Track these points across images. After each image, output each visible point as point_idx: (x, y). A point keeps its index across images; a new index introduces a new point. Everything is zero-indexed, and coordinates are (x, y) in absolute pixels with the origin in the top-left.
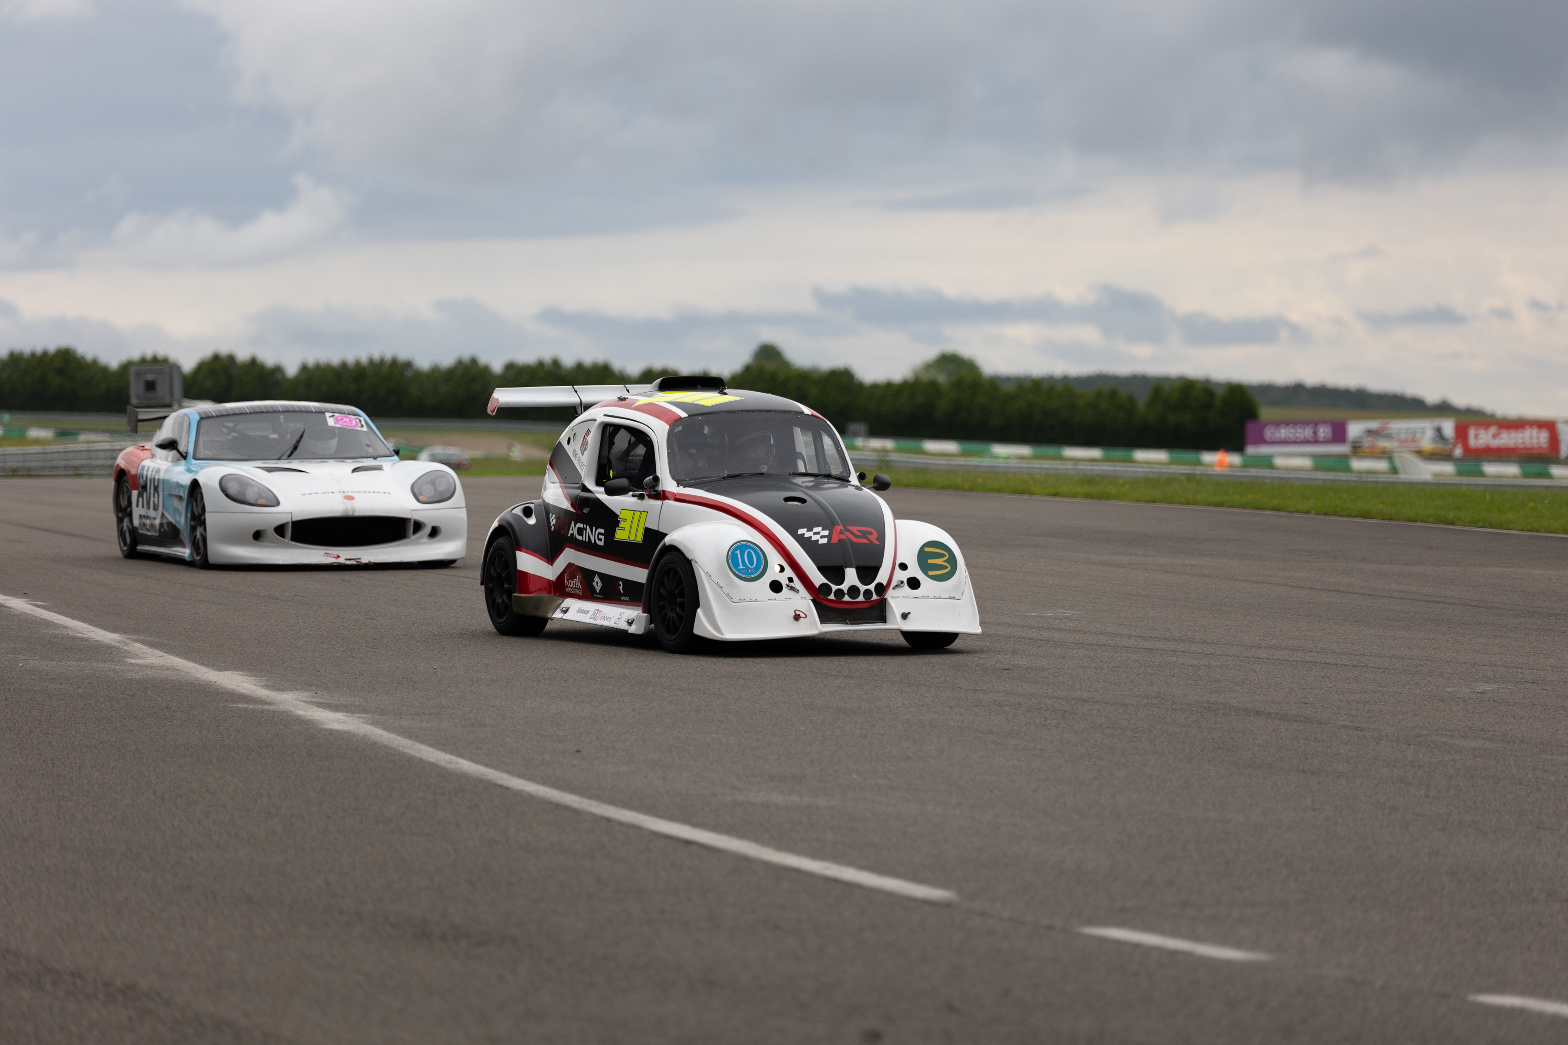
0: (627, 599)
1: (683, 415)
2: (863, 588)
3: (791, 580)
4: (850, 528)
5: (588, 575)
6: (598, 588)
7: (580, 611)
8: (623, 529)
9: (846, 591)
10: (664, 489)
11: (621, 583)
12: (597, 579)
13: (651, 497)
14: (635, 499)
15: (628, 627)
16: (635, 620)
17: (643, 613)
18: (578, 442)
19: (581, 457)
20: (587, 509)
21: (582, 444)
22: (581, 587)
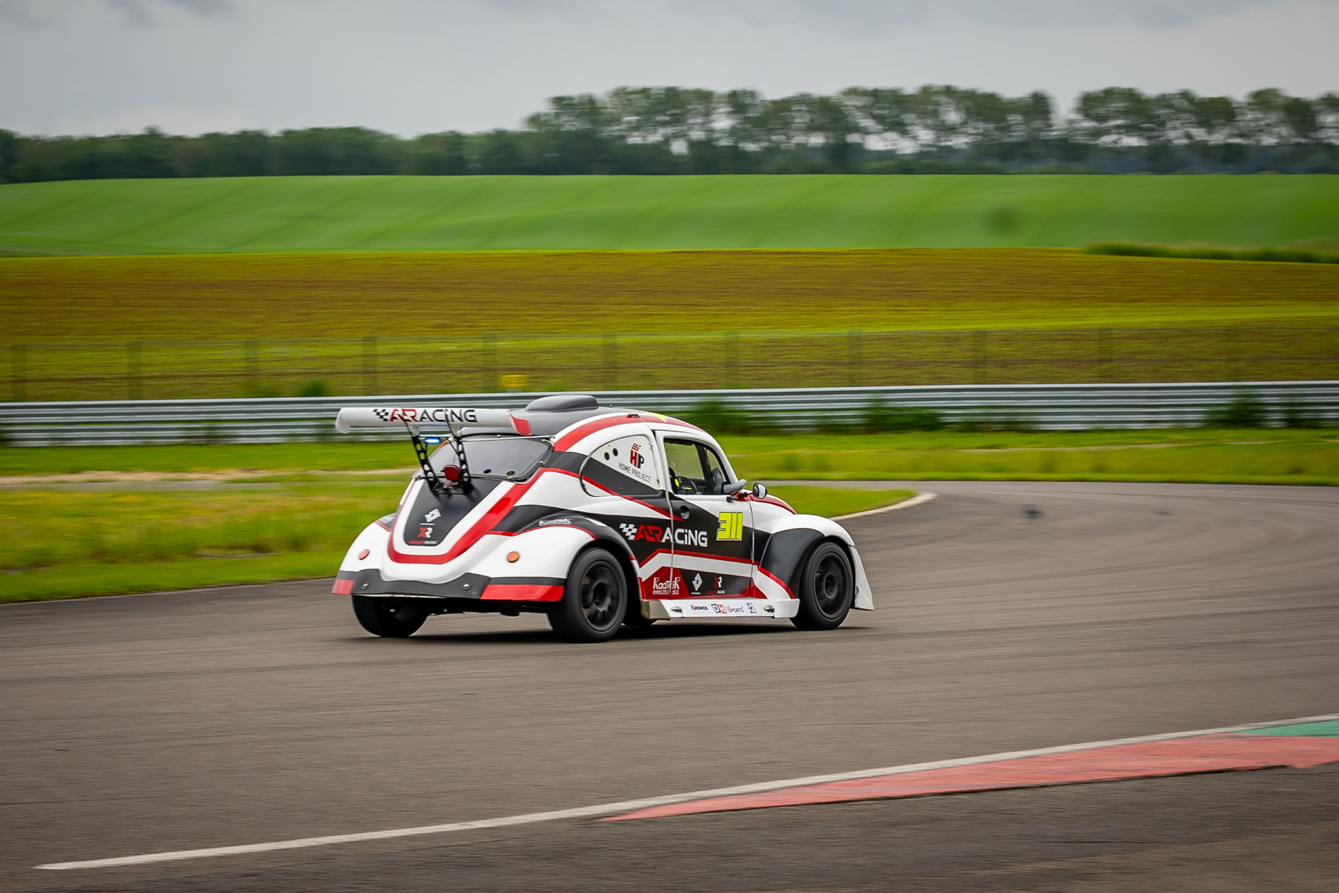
0: (723, 592)
5: (686, 576)
6: (697, 587)
8: (723, 530)
11: (720, 578)
12: (698, 577)
15: (771, 614)
16: (775, 607)
17: (790, 599)
18: (624, 456)
19: (638, 470)
20: (686, 516)
21: (632, 458)
22: (678, 588)
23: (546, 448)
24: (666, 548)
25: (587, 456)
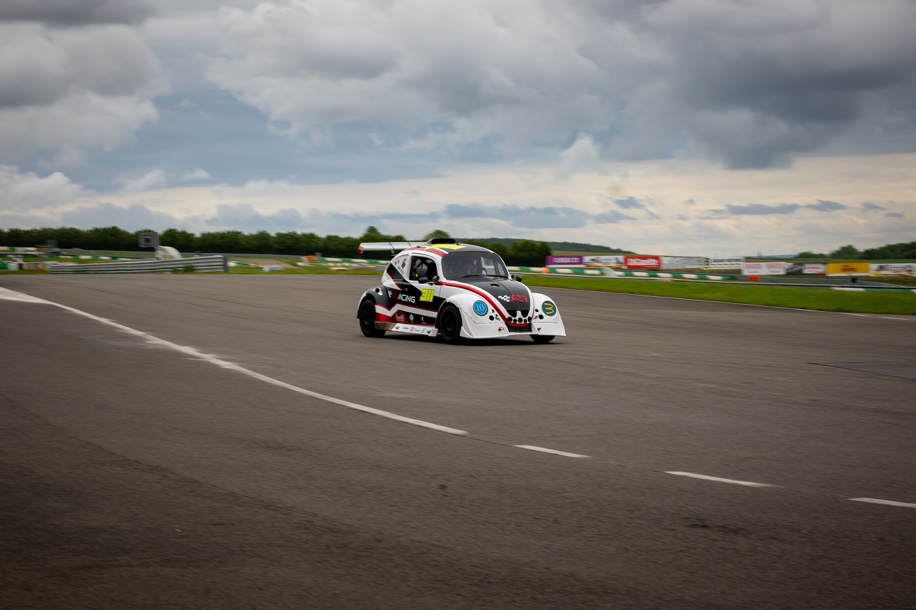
0: (425, 323)
1: (447, 253)
2: (523, 319)
3: (497, 315)
4: (517, 296)
5: (407, 314)
6: (412, 319)
7: (404, 328)
8: (424, 296)
9: (517, 320)
10: (441, 281)
11: (422, 317)
12: (411, 316)
13: (435, 284)
14: (429, 285)
15: (428, 334)
18: (400, 263)
20: (406, 289)
21: (403, 264)
22: (404, 319)
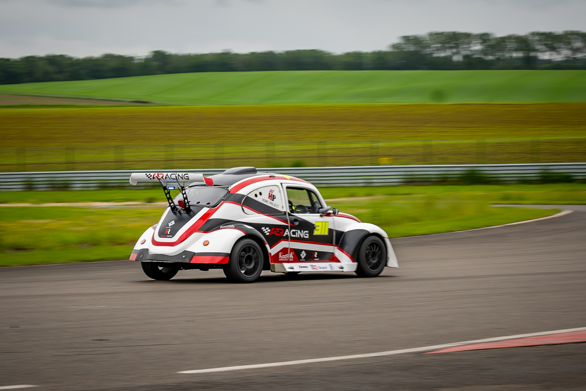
6: (303, 257)
8: (318, 230)
12: (303, 252)
15: (342, 270)
16: (344, 266)
17: (352, 263)
18: (265, 196)
19: (273, 202)
20: (297, 223)
21: (269, 196)
22: (293, 257)
23: (226, 192)
24: (286, 238)
25: (245, 196)
